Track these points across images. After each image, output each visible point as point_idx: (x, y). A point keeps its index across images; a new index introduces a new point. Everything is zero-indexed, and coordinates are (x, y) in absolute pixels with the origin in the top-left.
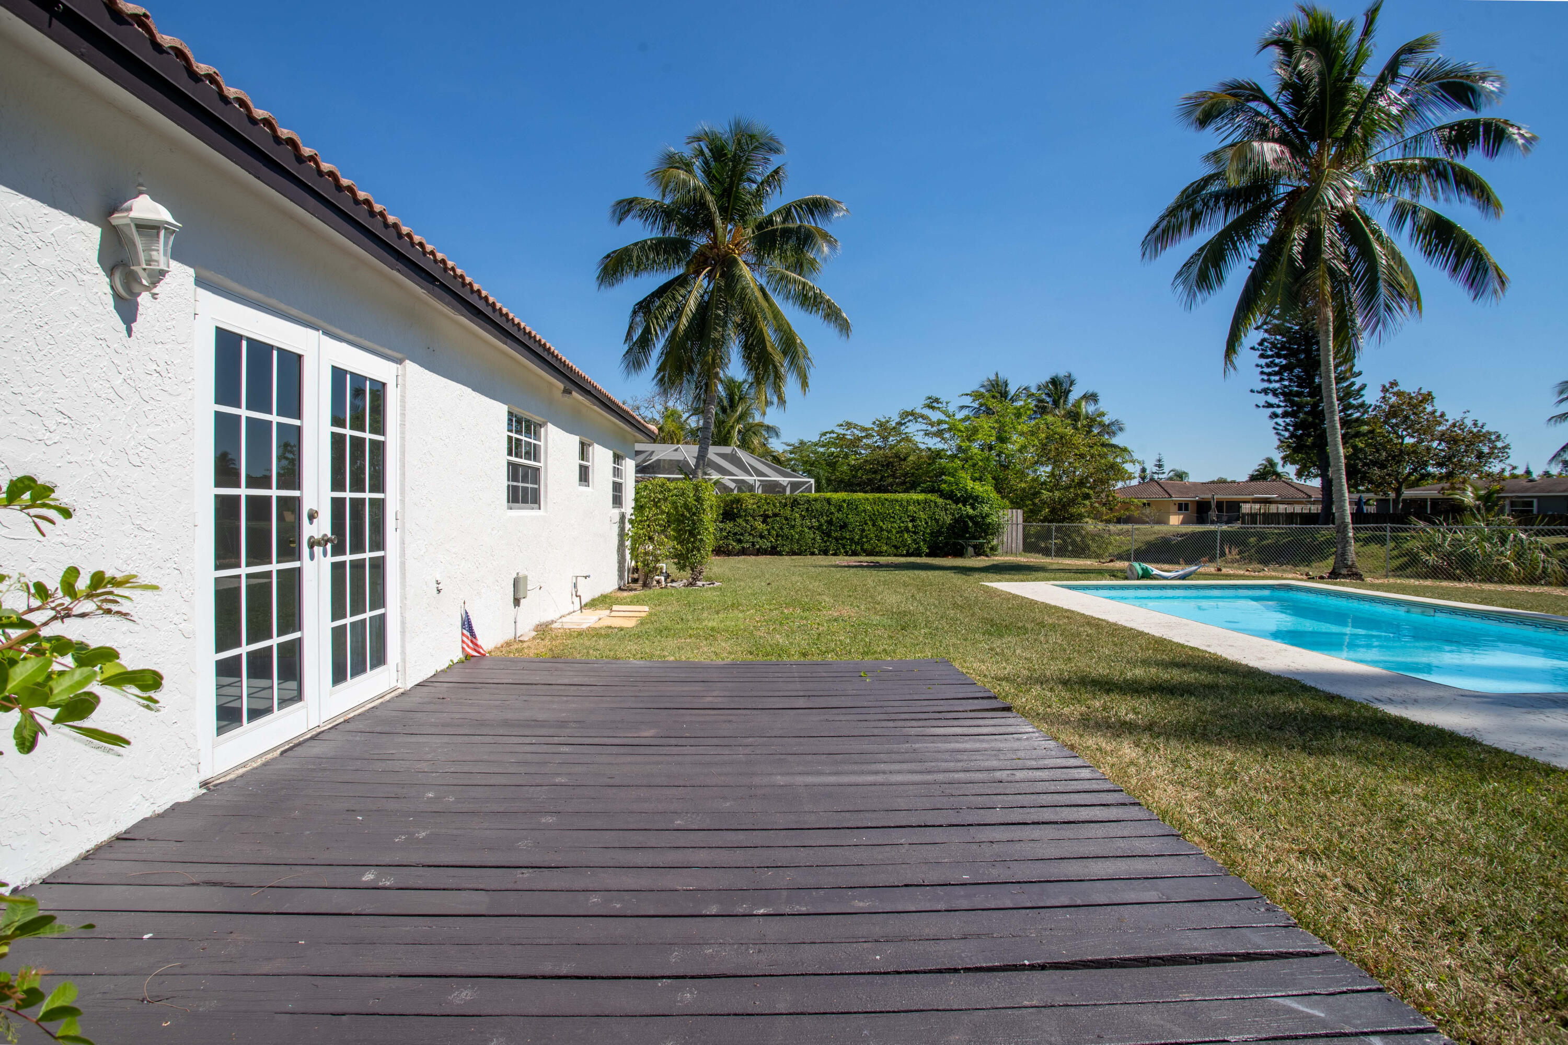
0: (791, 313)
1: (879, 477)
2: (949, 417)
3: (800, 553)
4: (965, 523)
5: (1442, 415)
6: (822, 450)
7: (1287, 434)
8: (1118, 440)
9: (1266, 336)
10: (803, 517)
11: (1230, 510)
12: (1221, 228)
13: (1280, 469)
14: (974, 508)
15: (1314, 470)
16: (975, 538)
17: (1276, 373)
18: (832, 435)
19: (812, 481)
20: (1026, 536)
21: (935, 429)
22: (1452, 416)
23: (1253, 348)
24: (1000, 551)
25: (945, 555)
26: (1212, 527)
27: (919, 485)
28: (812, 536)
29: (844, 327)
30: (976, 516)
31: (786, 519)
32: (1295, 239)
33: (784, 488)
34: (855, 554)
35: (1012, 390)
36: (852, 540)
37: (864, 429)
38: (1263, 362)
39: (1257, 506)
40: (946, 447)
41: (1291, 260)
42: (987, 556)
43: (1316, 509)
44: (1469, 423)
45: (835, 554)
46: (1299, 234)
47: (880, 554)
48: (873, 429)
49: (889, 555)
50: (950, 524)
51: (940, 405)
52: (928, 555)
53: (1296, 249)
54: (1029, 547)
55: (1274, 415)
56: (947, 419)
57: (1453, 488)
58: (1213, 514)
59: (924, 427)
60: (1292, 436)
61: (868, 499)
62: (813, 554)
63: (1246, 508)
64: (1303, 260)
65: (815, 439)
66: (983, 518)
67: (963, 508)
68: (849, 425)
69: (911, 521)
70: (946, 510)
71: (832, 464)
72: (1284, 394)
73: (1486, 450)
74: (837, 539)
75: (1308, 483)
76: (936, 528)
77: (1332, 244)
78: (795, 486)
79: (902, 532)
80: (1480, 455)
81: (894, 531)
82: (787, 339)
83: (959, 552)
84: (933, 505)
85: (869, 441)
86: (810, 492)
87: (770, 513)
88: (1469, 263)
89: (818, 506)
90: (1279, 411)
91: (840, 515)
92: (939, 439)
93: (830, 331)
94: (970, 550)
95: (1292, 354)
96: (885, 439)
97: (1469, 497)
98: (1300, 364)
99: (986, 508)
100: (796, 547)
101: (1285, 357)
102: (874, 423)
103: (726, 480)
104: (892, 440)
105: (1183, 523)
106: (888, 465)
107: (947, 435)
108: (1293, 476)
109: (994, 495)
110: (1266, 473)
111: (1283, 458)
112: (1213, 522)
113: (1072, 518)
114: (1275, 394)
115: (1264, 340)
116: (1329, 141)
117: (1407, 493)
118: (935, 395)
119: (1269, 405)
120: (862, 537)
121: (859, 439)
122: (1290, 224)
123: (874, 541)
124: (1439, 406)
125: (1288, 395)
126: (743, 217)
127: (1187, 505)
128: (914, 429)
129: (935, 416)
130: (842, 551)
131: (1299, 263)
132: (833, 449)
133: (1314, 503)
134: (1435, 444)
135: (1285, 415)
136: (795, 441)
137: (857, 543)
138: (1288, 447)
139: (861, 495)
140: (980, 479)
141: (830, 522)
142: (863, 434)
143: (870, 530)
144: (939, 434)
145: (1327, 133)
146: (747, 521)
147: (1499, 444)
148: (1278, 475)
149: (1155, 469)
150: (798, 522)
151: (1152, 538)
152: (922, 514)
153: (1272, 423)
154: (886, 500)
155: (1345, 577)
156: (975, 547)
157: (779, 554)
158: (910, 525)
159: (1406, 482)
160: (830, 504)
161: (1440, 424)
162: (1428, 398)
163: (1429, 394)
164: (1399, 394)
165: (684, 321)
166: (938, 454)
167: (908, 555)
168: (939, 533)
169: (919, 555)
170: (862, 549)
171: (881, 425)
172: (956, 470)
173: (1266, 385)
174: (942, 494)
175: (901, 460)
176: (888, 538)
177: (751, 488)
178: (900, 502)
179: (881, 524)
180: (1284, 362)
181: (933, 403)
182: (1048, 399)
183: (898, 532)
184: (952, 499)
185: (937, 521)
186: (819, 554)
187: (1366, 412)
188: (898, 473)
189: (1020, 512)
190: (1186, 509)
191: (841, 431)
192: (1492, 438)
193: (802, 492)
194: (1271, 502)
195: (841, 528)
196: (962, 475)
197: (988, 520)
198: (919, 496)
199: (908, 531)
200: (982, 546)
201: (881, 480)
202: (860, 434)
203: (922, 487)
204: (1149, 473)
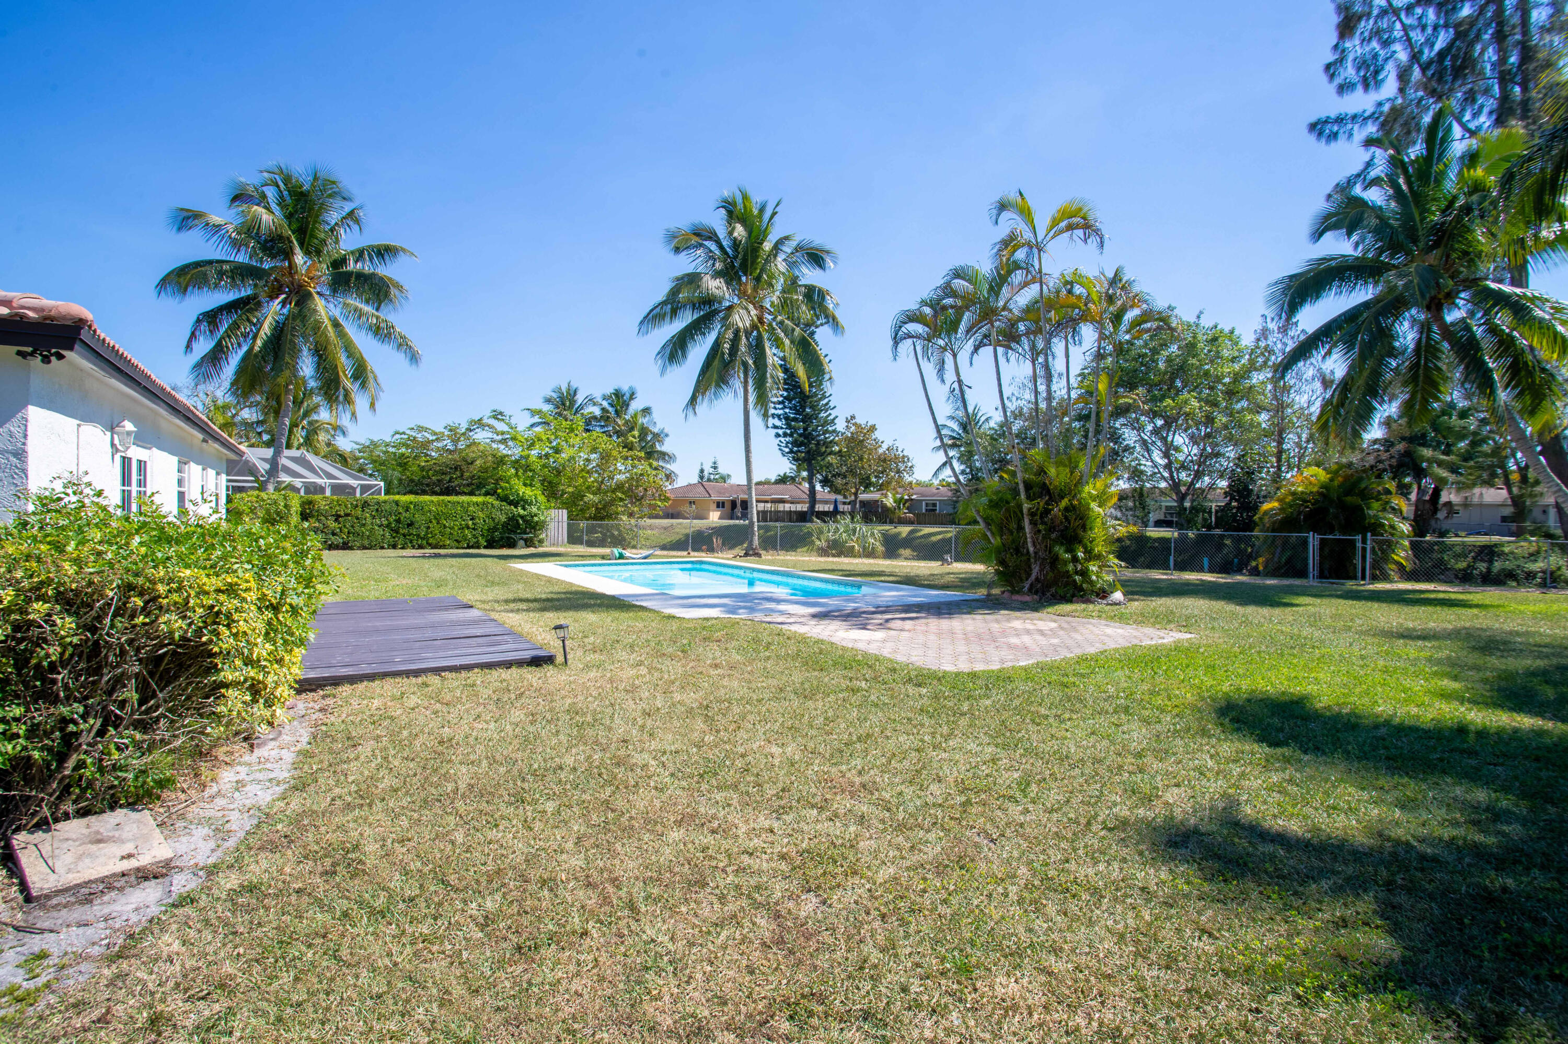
0: (363, 342)
1: (448, 478)
2: (512, 427)
3: (370, 548)
4: (517, 521)
5: (880, 442)
6: (393, 450)
7: (788, 450)
10: (374, 517)
14: (524, 509)
16: (525, 533)
17: (780, 403)
18: (404, 436)
19: (382, 484)
20: (570, 531)
21: (500, 437)
22: (886, 444)
24: (546, 542)
25: (502, 547)
26: (736, 522)
27: (484, 487)
28: (381, 533)
29: (414, 358)
30: (526, 515)
31: (357, 518)
32: (727, 340)
33: (354, 489)
34: (421, 547)
35: (580, 398)
36: (418, 536)
37: (435, 434)
39: (769, 505)
40: (509, 453)
42: (535, 546)
43: (804, 507)
44: (894, 449)
45: (403, 548)
47: (443, 547)
48: (443, 433)
49: (451, 548)
50: (504, 522)
51: (504, 417)
52: (485, 547)
53: (727, 347)
54: (573, 540)
55: (778, 435)
56: (510, 429)
58: (737, 511)
59: (490, 435)
60: (791, 452)
61: (431, 501)
62: (382, 548)
65: (387, 439)
66: (532, 517)
67: (515, 509)
68: (421, 429)
69: (471, 519)
70: (501, 510)
71: (402, 463)
72: (785, 419)
73: (902, 467)
74: (404, 535)
76: (492, 525)
78: (365, 488)
79: (463, 528)
80: (899, 471)
81: (456, 528)
82: (359, 366)
83: (512, 545)
84: (490, 506)
85: (439, 444)
86: (380, 494)
87: (342, 513)
89: (388, 507)
90: (781, 432)
91: (407, 515)
92: (504, 446)
93: (400, 358)
94: (522, 543)
96: (455, 442)
98: (796, 397)
99: (534, 510)
100: (366, 543)
102: (446, 428)
103: (298, 483)
104: (461, 445)
105: (718, 518)
106: (456, 468)
107: (510, 443)
109: (541, 498)
112: (738, 518)
113: (609, 517)
114: (780, 419)
118: (500, 409)
119: (775, 427)
120: (427, 533)
121: (430, 442)
123: (439, 536)
124: (878, 435)
125: (787, 420)
126: (319, 253)
127: (723, 503)
128: (481, 436)
129: (501, 426)
130: (410, 545)
131: (727, 356)
132: (404, 450)
133: (805, 503)
135: (785, 435)
136: (364, 440)
137: (423, 539)
139: (427, 498)
140: (531, 485)
141: (398, 521)
142: (435, 438)
143: (434, 527)
144: (504, 442)
146: (319, 521)
147: (909, 464)
149: (711, 470)
150: (369, 521)
151: (690, 531)
152: (481, 515)
153: (777, 441)
155: (751, 555)
156: (526, 540)
157: (351, 548)
158: (470, 523)
159: (859, 489)
160: (398, 505)
161: (880, 448)
162: (873, 428)
163: (873, 426)
164: (855, 424)
165: (259, 343)
166: (501, 460)
167: (469, 547)
168: (495, 529)
169: (478, 548)
170: (427, 543)
171: (451, 430)
172: (510, 477)
174: (499, 497)
175: (470, 463)
176: (451, 534)
177: (322, 490)
178: (461, 504)
179: (445, 522)
181: (498, 415)
182: (610, 409)
183: (459, 529)
184: (507, 502)
185: (493, 519)
186: (389, 548)
187: (836, 436)
188: (467, 474)
189: (565, 512)
190: (724, 507)
191: (412, 434)
192: (904, 459)
193: (372, 494)
194: (782, 501)
195: (409, 525)
196: (514, 481)
197: (536, 519)
198: (480, 499)
199: (468, 528)
200: (531, 540)
201: (450, 481)
202: (431, 438)
203: (484, 490)
204: (706, 474)
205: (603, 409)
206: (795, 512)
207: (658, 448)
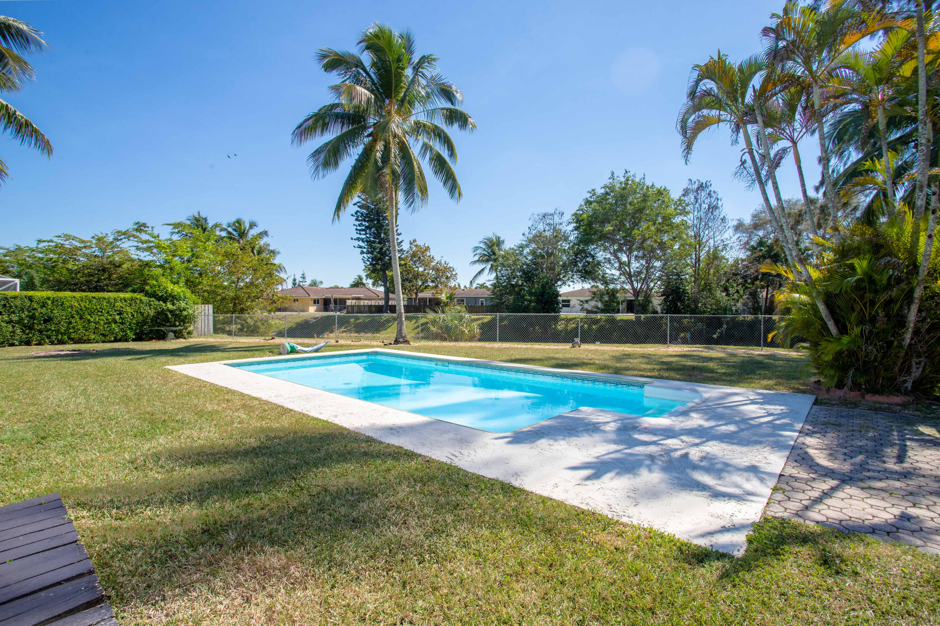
1: (96, 279)
2: (155, 237)
4: (166, 315)
5: (433, 258)
6: (41, 255)
7: (368, 263)
8: (277, 261)
9: (359, 209)
11: (340, 303)
12: (339, 134)
13: (364, 281)
14: (173, 304)
15: (380, 282)
16: (175, 326)
17: (363, 230)
18: (50, 244)
19: (19, 282)
20: (215, 323)
21: (145, 246)
22: (437, 259)
23: (352, 215)
24: (195, 334)
25: (149, 339)
26: (331, 313)
27: (131, 286)
28: (11, 329)
30: (175, 310)
32: (377, 150)
34: (61, 342)
35: (211, 224)
36: (58, 331)
37: (83, 242)
38: (357, 223)
39: (354, 301)
40: (155, 258)
41: (376, 161)
42: (185, 338)
43: (382, 303)
44: (443, 262)
45: (39, 344)
46: (380, 146)
47: (89, 341)
48: (91, 242)
49: (97, 342)
50: (153, 316)
51: (147, 229)
52: (134, 340)
53: (379, 155)
54: (217, 330)
55: (362, 253)
56: (153, 239)
57: (437, 293)
58: (332, 306)
59: (136, 244)
60: (371, 264)
61: (74, 297)
62: (13, 345)
63: (349, 303)
64: (382, 162)
65: (33, 245)
66: (181, 311)
67: (164, 305)
68: (67, 237)
69: (118, 314)
70: (150, 305)
72: (367, 242)
73: (449, 275)
74: (40, 331)
75: (378, 289)
76: (140, 318)
77: (395, 157)
79: (110, 323)
80: (447, 278)
81: (102, 323)
83: (162, 337)
84: (138, 302)
85: (87, 251)
86: (15, 289)
88: (450, 182)
89: (18, 302)
90: (365, 250)
91: (44, 310)
92: (148, 253)
94: (171, 335)
95: (371, 221)
96: (103, 251)
97: (443, 297)
98: (374, 226)
99: (183, 304)
101: (368, 221)
102: (93, 237)
104: (109, 252)
105: (316, 311)
106: (104, 270)
107: (155, 251)
108: (371, 286)
109: (188, 293)
110: (358, 284)
111: (366, 276)
112: (332, 311)
114: (363, 241)
115: (358, 211)
116: (394, 100)
117: (421, 295)
118: (142, 221)
119: (361, 247)
120: (68, 328)
121: (78, 249)
122: (375, 141)
123: (82, 331)
124: (432, 253)
125: (368, 241)
127: (318, 300)
128: (127, 245)
129: (143, 236)
130: (47, 341)
131: (380, 164)
132: (52, 256)
133: (380, 299)
134: (431, 271)
135: (368, 253)
137: (63, 334)
138: (369, 269)
139: (68, 294)
140: (178, 283)
141: (33, 317)
142: (83, 245)
143: (77, 322)
144: (149, 249)
145: (393, 95)
147: (454, 273)
148: (364, 285)
149: (301, 279)
151: (299, 320)
152: (129, 310)
153: (361, 257)
154: (94, 298)
155: (401, 343)
156: (175, 332)
158: (117, 317)
159: (419, 290)
160: (32, 301)
161: (432, 262)
162: (428, 249)
163: (428, 247)
164: (416, 246)
166: (147, 264)
167: (116, 340)
168: (144, 322)
169: (126, 340)
170: (69, 338)
171: (99, 240)
173: (358, 236)
174: (147, 294)
175: (117, 267)
176: (96, 328)
178: (108, 300)
179: (89, 317)
180: (367, 224)
181: (141, 227)
182: (235, 233)
183: (106, 324)
184: (155, 298)
185: (142, 314)
186: (20, 345)
187: (403, 254)
188: (114, 276)
189: (211, 307)
190: (318, 303)
191: (59, 241)
192: (451, 269)
193: (7, 289)
194: (359, 299)
195: (45, 321)
196: (163, 280)
197: (185, 313)
198: (128, 295)
199: (115, 322)
200: (180, 331)
201: (98, 281)
202: (79, 245)
203: (130, 289)
204: (297, 282)
205: (229, 233)
206: (375, 306)
207: (272, 261)
